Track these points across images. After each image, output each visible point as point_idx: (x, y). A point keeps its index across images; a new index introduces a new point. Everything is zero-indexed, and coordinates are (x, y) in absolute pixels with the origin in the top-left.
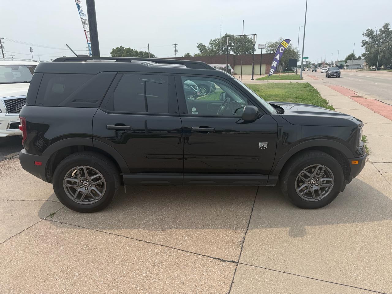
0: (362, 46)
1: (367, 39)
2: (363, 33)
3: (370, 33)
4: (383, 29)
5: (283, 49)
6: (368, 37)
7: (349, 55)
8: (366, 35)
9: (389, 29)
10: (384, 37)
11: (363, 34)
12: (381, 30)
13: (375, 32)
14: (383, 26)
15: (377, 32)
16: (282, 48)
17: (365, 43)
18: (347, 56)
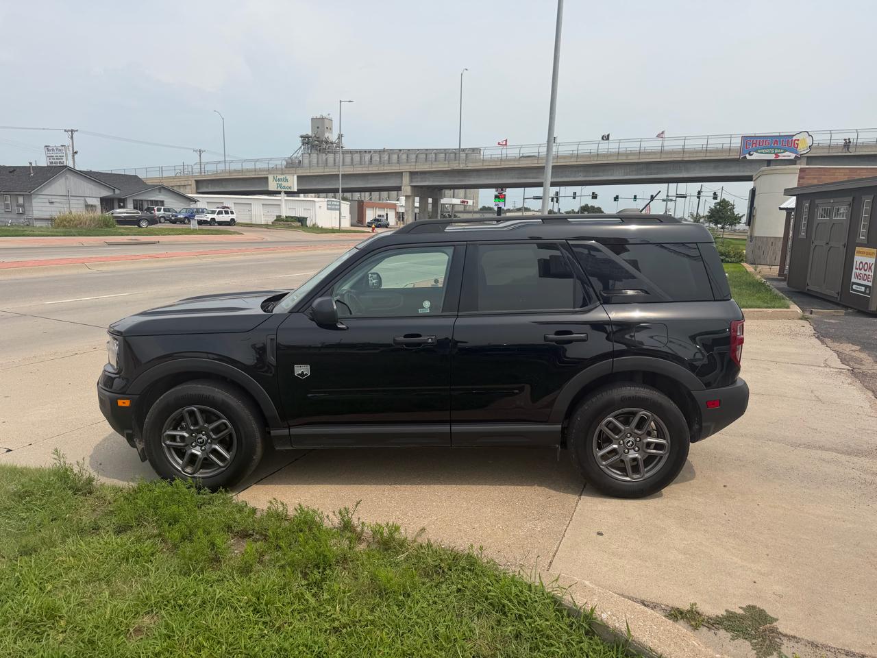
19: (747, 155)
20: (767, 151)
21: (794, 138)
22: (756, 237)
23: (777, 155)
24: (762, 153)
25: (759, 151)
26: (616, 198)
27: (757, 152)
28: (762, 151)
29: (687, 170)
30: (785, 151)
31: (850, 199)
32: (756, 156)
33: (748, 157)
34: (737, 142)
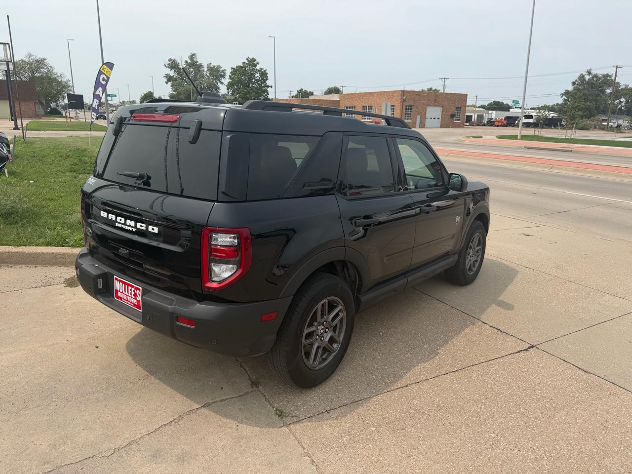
0: (167, 83)
1: (172, 73)
2: (164, 63)
3: (173, 65)
4: (189, 61)
5: (106, 78)
6: (171, 70)
7: (145, 93)
8: (169, 67)
9: (197, 62)
10: (192, 72)
11: (165, 65)
12: (186, 62)
13: (180, 64)
14: (189, 57)
15: (182, 65)
16: (104, 78)
17: (169, 79)
18: (143, 95)
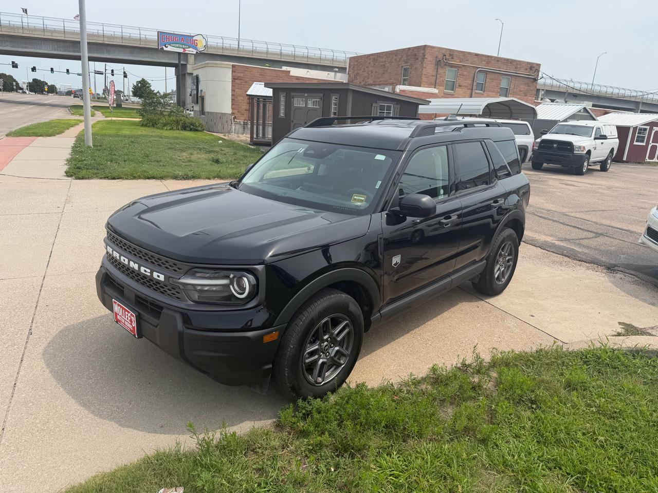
19: (164, 47)
20: (177, 45)
21: (194, 38)
22: (208, 112)
23: (185, 50)
24: (174, 46)
25: (172, 45)
26: (34, 69)
27: (170, 45)
28: (174, 45)
29: (108, 52)
30: (189, 47)
31: (322, 95)
32: (170, 48)
33: (165, 49)
34: (153, 36)
